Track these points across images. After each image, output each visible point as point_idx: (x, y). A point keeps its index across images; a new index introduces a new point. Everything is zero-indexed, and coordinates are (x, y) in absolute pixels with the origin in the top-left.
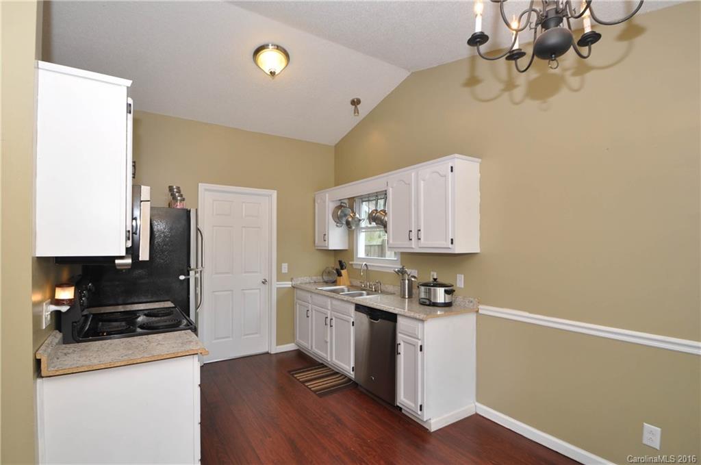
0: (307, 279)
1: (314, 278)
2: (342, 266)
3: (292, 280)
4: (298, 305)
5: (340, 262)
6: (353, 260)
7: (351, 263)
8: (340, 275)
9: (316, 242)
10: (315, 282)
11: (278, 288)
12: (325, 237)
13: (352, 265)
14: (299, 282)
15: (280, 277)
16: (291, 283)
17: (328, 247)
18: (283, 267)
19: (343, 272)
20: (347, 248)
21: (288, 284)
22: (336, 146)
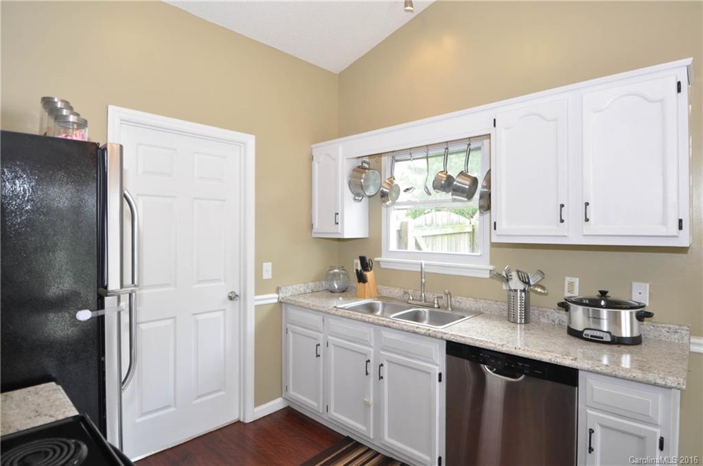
0: (301, 288)
1: (311, 285)
2: (365, 265)
3: (278, 290)
4: (290, 334)
5: (363, 259)
6: (381, 256)
7: (376, 259)
8: (362, 278)
9: (316, 225)
10: (313, 292)
11: (257, 306)
12: (336, 218)
13: (379, 262)
14: (290, 294)
15: (261, 287)
16: (276, 296)
17: (343, 234)
18: (264, 268)
19: (369, 275)
20: (367, 236)
21: (272, 298)
22: (340, 74)
